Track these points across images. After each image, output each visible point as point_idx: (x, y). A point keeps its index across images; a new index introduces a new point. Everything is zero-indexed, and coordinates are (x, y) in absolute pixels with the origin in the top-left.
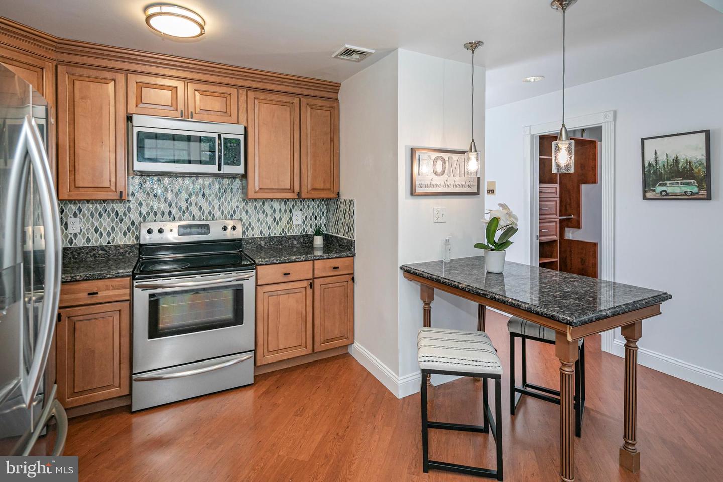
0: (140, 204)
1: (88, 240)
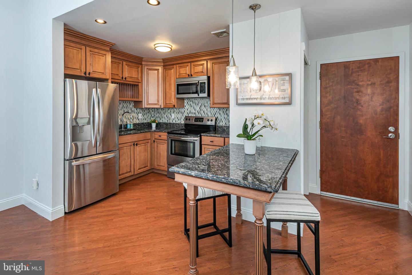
0: (187, 110)
1: (176, 121)
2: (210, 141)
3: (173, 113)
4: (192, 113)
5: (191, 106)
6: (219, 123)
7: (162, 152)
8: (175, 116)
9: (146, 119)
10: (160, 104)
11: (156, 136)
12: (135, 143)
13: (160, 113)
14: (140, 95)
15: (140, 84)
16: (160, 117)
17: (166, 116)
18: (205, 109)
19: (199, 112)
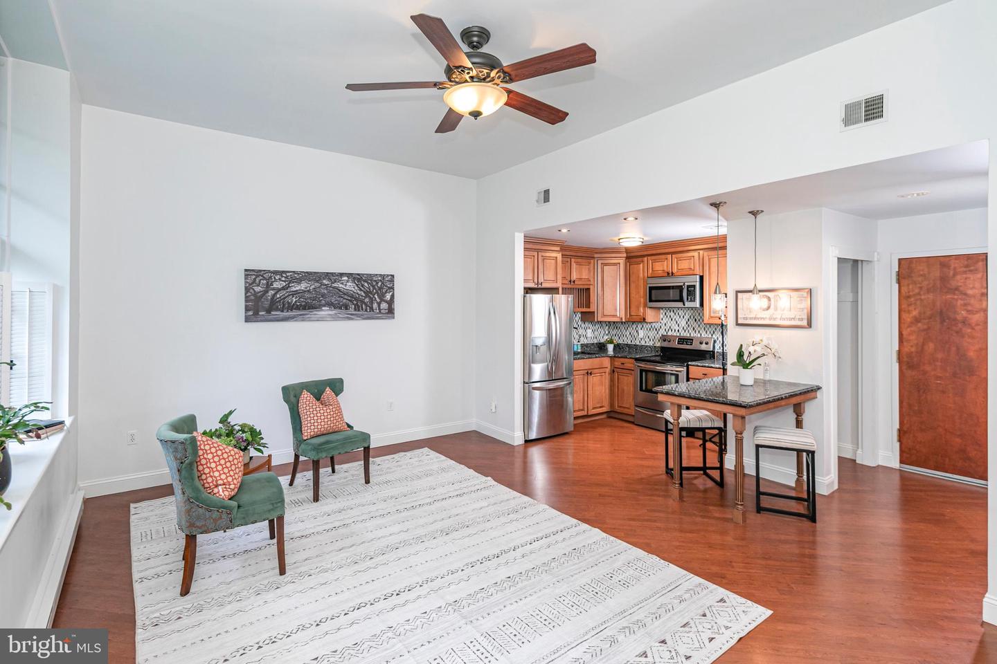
0: (665, 325)
1: (646, 342)
2: (703, 374)
3: (641, 329)
4: (673, 331)
5: (672, 320)
7: (625, 388)
8: (644, 334)
9: (597, 338)
10: (620, 317)
11: (616, 363)
12: (589, 372)
13: (618, 329)
14: (592, 304)
15: (591, 287)
16: (619, 335)
17: (629, 334)
18: (695, 325)
19: (685, 328)
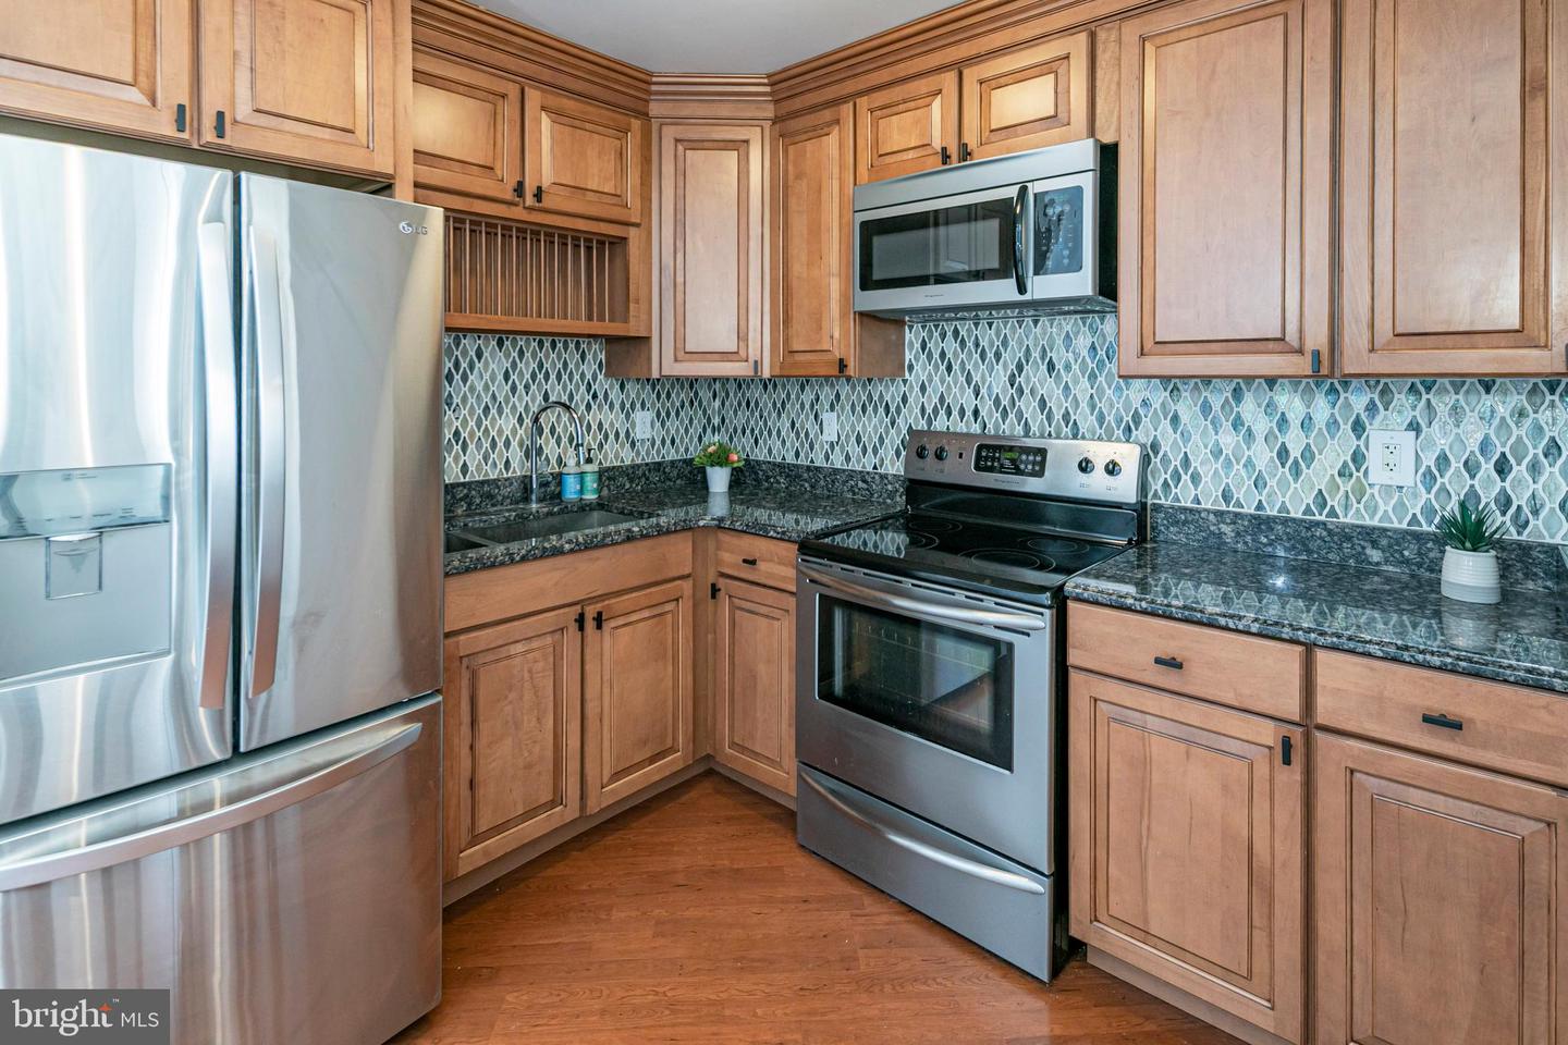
2: (1158, 661)
3: (832, 408)
4: (955, 413)
5: (949, 368)
6: (1166, 484)
7: (762, 669)
8: (842, 427)
9: (677, 441)
10: (753, 354)
11: (726, 556)
12: (591, 612)
13: (752, 404)
14: (637, 302)
15: (633, 233)
16: (752, 431)
17: (788, 425)
18: (1049, 388)
19: (1005, 402)
